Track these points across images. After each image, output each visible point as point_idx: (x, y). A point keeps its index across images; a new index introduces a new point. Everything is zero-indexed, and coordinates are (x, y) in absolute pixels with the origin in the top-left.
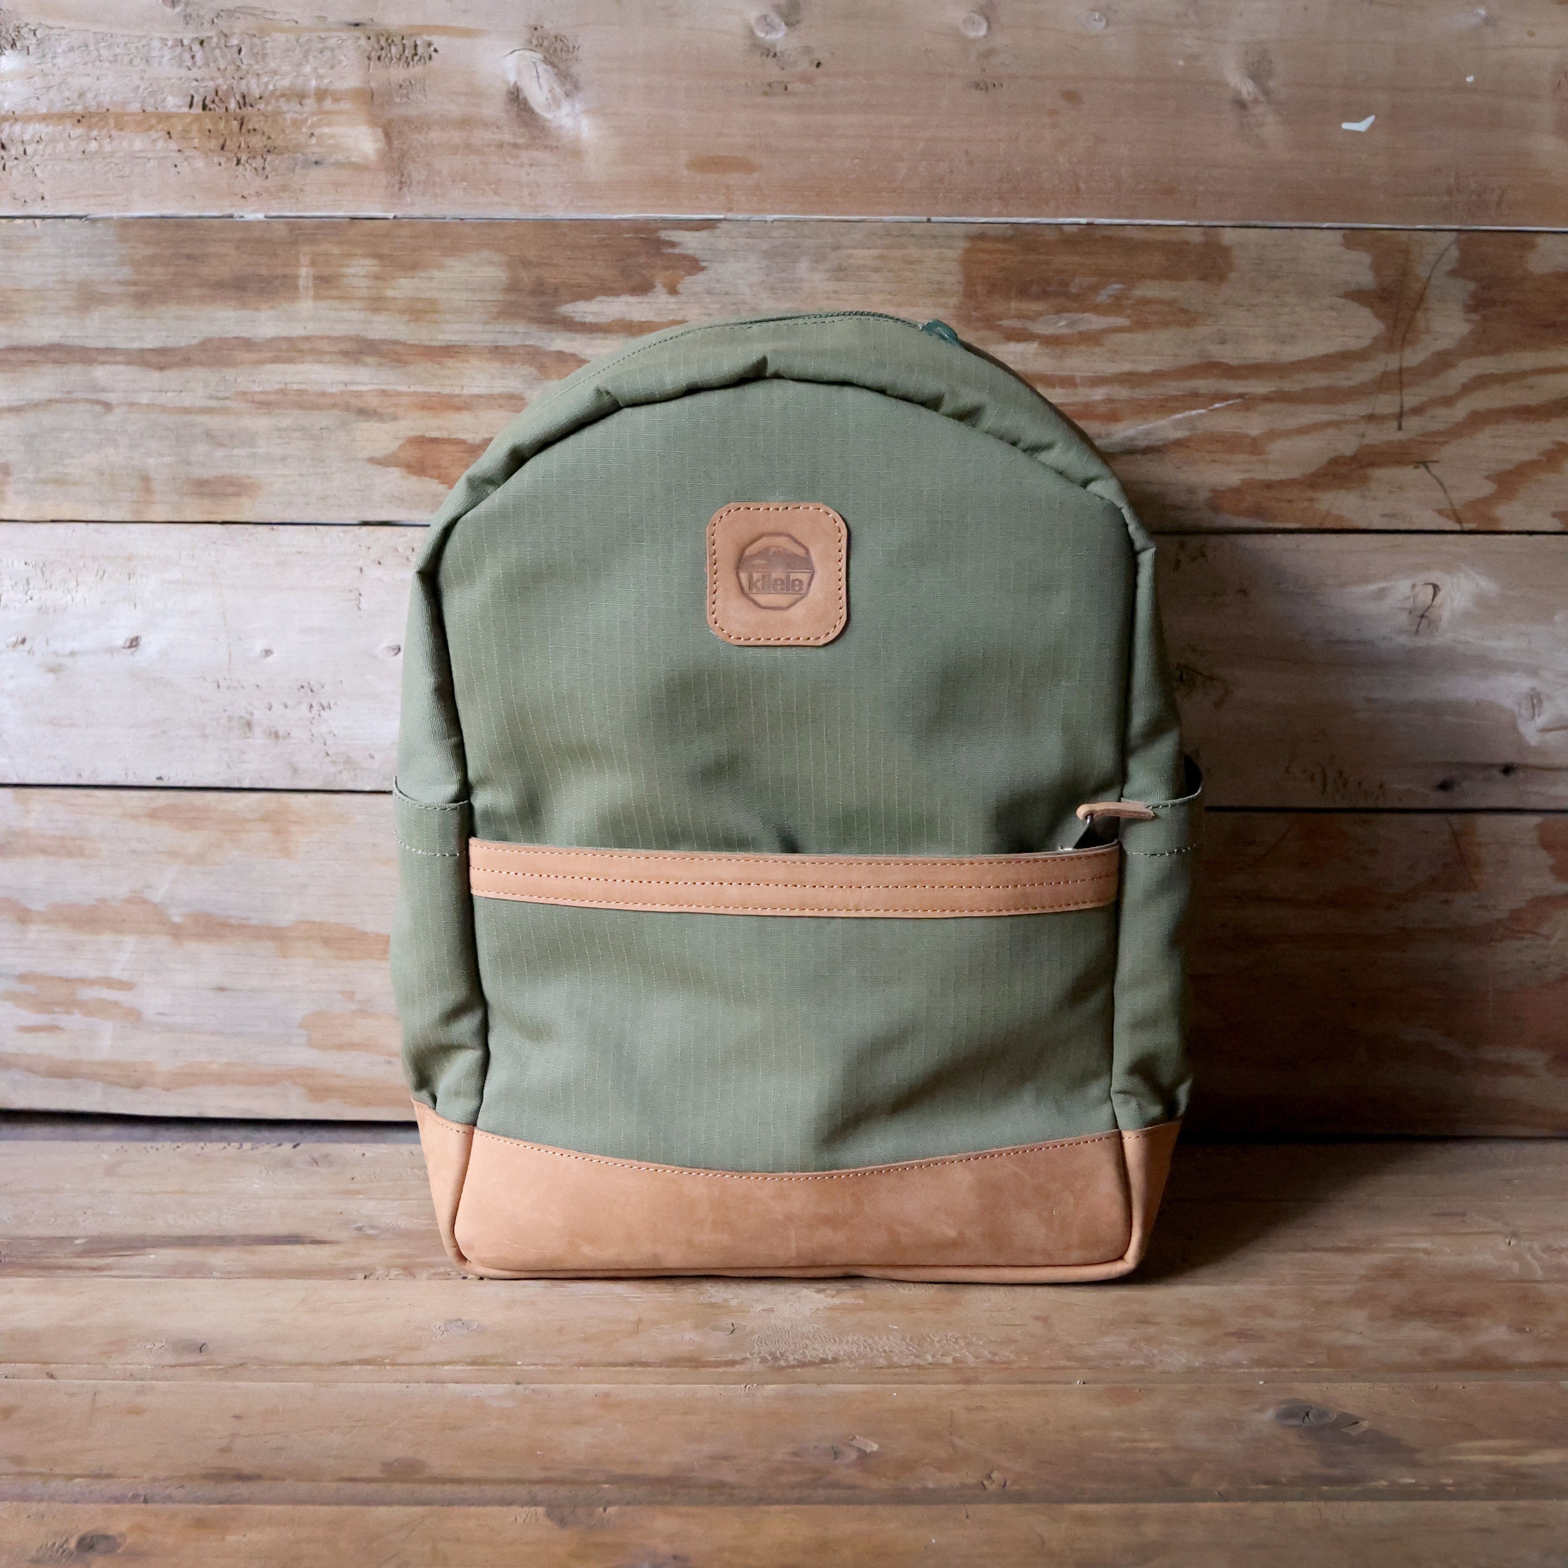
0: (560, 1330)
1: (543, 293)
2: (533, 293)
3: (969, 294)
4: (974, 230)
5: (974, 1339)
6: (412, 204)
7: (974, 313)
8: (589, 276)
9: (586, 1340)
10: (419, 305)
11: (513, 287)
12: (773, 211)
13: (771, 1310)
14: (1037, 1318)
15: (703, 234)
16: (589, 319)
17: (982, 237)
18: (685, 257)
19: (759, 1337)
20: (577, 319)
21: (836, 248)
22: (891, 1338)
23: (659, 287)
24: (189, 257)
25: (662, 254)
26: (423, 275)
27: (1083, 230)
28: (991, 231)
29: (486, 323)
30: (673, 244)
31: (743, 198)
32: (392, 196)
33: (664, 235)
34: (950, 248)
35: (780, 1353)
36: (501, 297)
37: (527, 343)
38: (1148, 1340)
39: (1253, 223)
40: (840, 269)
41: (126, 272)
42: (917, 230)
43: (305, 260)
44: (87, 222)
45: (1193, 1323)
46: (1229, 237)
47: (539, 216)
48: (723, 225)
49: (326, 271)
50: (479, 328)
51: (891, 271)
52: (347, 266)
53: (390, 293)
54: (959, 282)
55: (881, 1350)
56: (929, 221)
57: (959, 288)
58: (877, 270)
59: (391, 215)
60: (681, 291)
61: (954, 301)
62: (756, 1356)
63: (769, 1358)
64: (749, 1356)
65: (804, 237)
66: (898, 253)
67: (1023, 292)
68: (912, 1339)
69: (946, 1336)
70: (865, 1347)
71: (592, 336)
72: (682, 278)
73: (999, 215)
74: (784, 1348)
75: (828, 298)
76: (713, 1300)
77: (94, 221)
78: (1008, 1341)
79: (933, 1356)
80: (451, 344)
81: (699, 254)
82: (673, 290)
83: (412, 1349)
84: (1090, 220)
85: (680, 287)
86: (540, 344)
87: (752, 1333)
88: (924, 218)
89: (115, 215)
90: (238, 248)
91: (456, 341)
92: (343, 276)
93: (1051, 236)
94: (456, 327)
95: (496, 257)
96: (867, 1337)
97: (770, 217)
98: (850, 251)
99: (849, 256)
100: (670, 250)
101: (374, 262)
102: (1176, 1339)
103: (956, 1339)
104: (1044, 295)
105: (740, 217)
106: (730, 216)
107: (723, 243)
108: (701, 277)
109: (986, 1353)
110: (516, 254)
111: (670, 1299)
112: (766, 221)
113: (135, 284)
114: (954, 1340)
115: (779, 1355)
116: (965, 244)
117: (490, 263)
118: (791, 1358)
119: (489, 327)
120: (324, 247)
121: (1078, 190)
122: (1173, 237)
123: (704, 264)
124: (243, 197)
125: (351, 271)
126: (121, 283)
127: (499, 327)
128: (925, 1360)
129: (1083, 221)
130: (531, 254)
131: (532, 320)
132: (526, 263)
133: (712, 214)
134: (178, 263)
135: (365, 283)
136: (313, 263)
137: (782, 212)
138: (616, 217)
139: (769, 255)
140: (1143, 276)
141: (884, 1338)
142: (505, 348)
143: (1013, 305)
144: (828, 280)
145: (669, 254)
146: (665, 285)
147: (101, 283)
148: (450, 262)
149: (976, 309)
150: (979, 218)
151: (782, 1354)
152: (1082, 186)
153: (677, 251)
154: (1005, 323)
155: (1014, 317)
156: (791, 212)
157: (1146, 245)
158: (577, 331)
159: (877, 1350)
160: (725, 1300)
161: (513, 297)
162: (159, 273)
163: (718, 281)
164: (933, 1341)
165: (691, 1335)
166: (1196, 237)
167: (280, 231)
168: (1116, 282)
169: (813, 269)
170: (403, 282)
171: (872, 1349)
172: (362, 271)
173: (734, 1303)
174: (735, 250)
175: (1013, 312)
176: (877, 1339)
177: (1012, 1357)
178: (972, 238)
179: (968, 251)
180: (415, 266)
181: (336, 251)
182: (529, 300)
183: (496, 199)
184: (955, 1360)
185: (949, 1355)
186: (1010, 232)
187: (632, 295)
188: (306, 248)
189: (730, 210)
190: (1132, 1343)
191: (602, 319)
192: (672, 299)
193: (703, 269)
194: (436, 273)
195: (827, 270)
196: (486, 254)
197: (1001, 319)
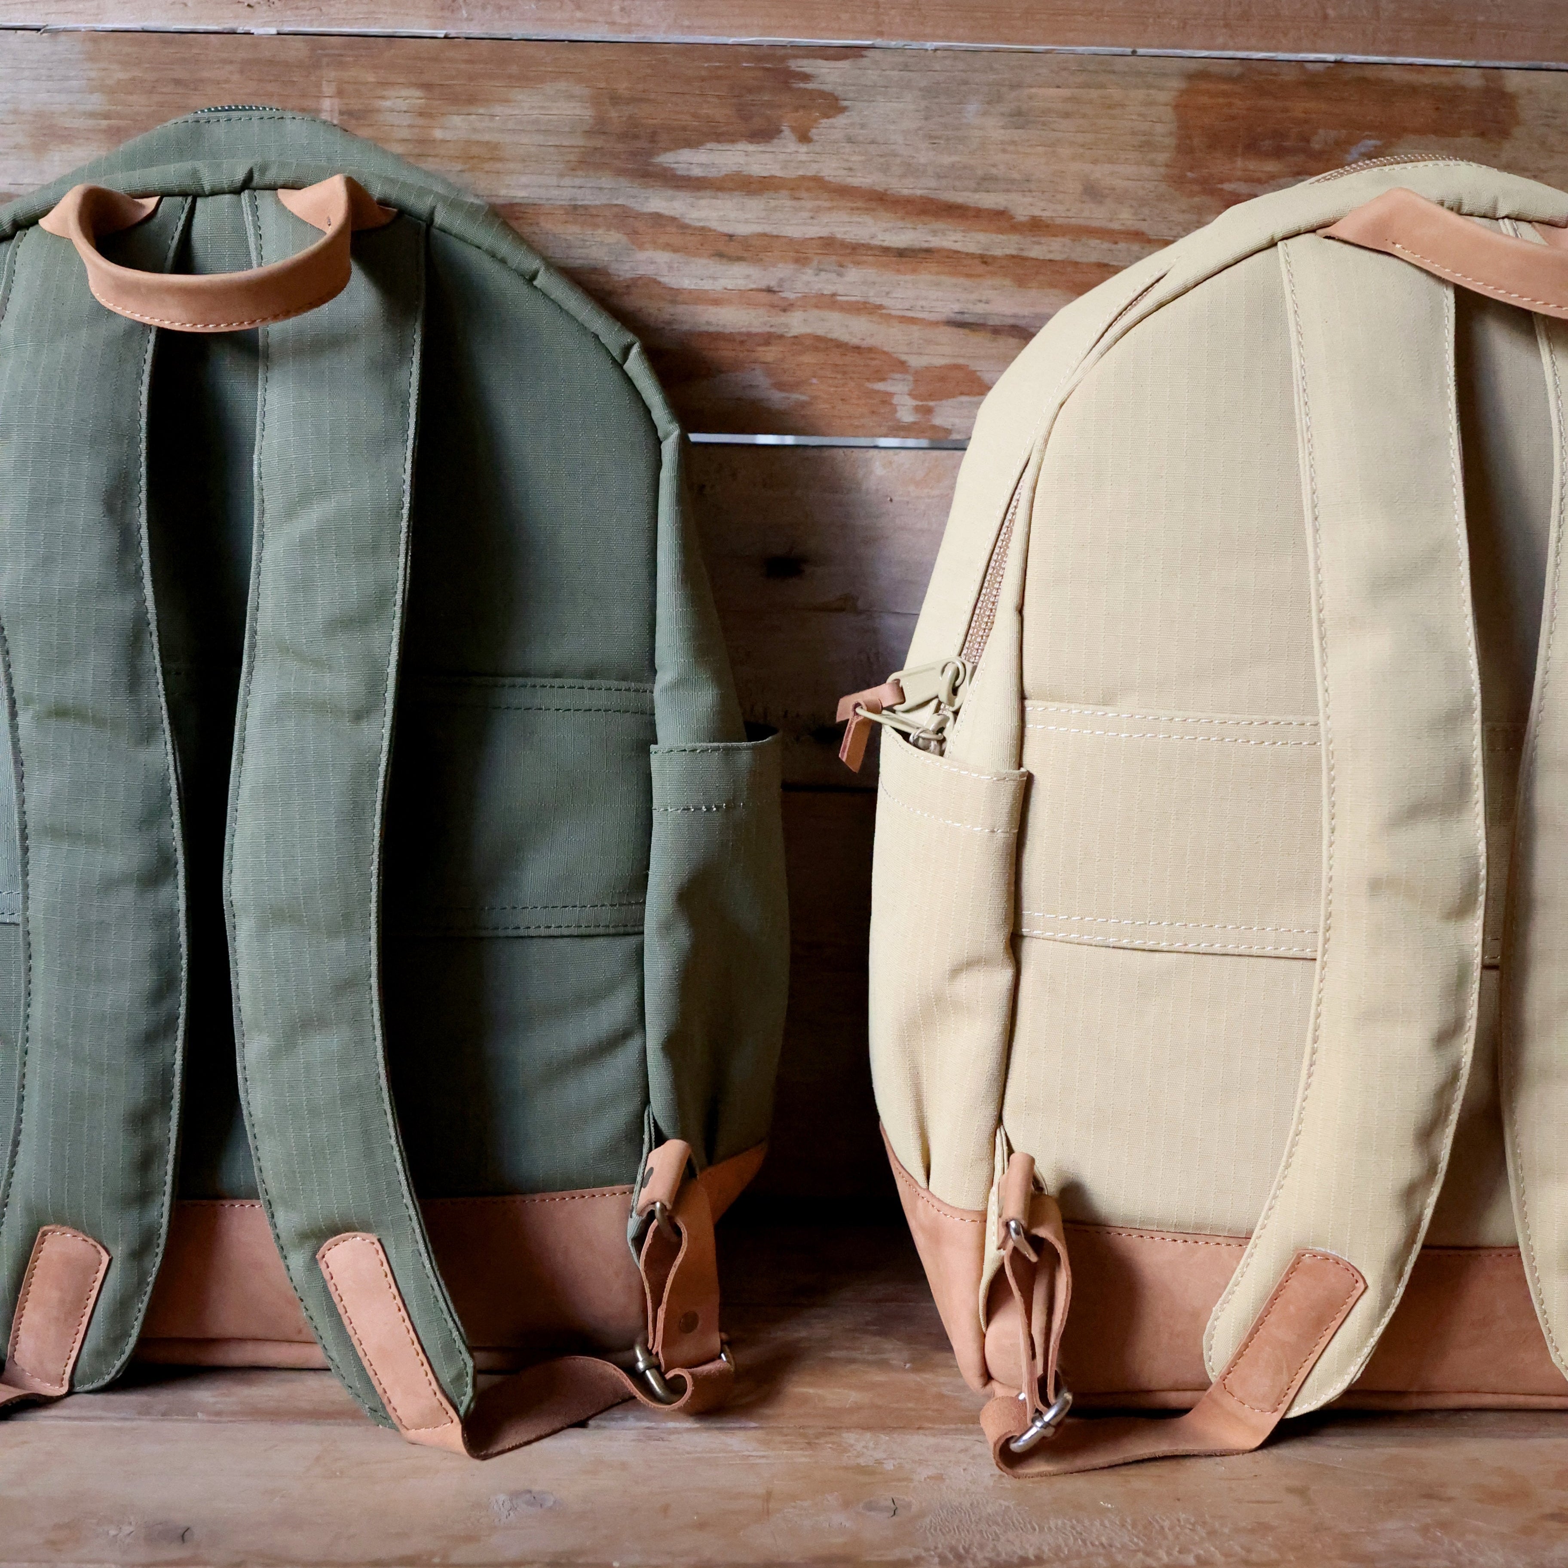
0: (665, 1509)
1: (636, 137)
2: (623, 136)
3: (1184, 148)
4: (1193, 65)
5: (1217, 1525)
6: (470, 19)
7: (1189, 174)
8: (695, 116)
9: (702, 1526)
10: (475, 150)
11: (599, 128)
12: (934, 37)
13: (940, 1478)
14: (1290, 1490)
15: (844, 64)
16: (697, 172)
17: (1202, 75)
18: (823, 94)
19: (931, 1521)
20: (679, 173)
21: (1013, 87)
22: (1107, 1523)
23: (787, 132)
24: (177, 82)
25: (790, 89)
26: (481, 111)
27: (1329, 68)
28: (1215, 68)
29: (561, 175)
30: (806, 77)
31: (897, 20)
32: (442, 9)
33: (795, 65)
34: (1160, 89)
35: (964, 1548)
36: (581, 142)
37: (616, 202)
38: (1444, 1525)
39: (1545, 64)
40: (1019, 113)
41: (96, 101)
42: (1120, 64)
43: (328, 89)
44: (44, 35)
45: (1495, 1497)
46: (1514, 81)
47: (632, 37)
48: (869, 53)
49: (356, 104)
50: (554, 181)
51: (1084, 116)
52: (382, 98)
53: (438, 134)
54: (1171, 134)
55: (1097, 1543)
56: (1134, 53)
57: (1171, 141)
58: (1067, 115)
59: (441, 33)
60: (816, 138)
61: (1163, 157)
62: (933, 1553)
63: (951, 1557)
64: (923, 1554)
65: (975, 71)
66: (1094, 94)
67: (1252, 148)
68: (1134, 1526)
69: (1179, 1520)
70: (1075, 1540)
71: (700, 194)
72: (815, 120)
73: (1224, 48)
74: (967, 1539)
75: (1004, 151)
76: (862, 1461)
77: (55, 32)
78: (1262, 1528)
79: (1169, 1554)
80: (515, 201)
81: (839, 91)
82: (804, 138)
83: (470, 1538)
84: (1339, 57)
85: (814, 133)
86: (631, 203)
87: (922, 1515)
88: (1129, 50)
89: (83, 25)
90: (242, 72)
91: (523, 198)
92: (378, 111)
93: (1289, 76)
94: (524, 179)
95: (579, 90)
96: (1074, 1522)
97: (930, 45)
98: (1033, 90)
99: (1030, 98)
100: (802, 85)
101: (418, 93)
102: (1480, 1524)
103: (1193, 1525)
104: (1278, 153)
105: (893, 44)
106: (879, 42)
107: (872, 75)
108: (841, 120)
109: (1237, 1548)
110: (603, 85)
111: (803, 1460)
112: (927, 50)
113: (107, 116)
114: (1191, 1527)
115: (962, 1551)
116: (1177, 84)
117: (571, 97)
118: (980, 1556)
119: (567, 181)
120: (351, 74)
121: (1325, 17)
122: (1446, 80)
123: (845, 103)
124: (249, 6)
125: (388, 103)
126: (92, 115)
127: (578, 182)
128: (1159, 1559)
129: (1331, 57)
130: (622, 87)
131: (620, 172)
132: (615, 99)
133: (858, 39)
134: (164, 90)
135: (406, 120)
136: (340, 93)
137: (948, 38)
138: (731, 41)
139: (930, 92)
140: (1405, 130)
141: (1097, 1523)
142: (585, 207)
143: (1239, 163)
144: (1003, 128)
145: (799, 89)
146: (793, 129)
147: (64, 114)
148: (518, 95)
149: (1191, 169)
150: (1196, 51)
151: (967, 1551)
152: (1331, 12)
153: (810, 86)
154: (1228, 187)
155: (1239, 180)
156: (958, 39)
157: (1413, 90)
158: (678, 187)
159: (1093, 1544)
160: (879, 1462)
161: (599, 142)
162: (139, 103)
163: (863, 126)
164: (1162, 1528)
165: (840, 1519)
166: (1474, 80)
167: (298, 49)
168: (1369, 137)
169: (984, 114)
170: (457, 120)
171: (1084, 1541)
172: (402, 105)
173: (889, 1466)
174: (886, 87)
175: (1239, 173)
176: (1087, 1523)
177: (1274, 1555)
178: (1192, 77)
179: (1183, 92)
180: (472, 100)
181: (371, 78)
182: (620, 147)
183: (579, 15)
184: (1198, 1558)
185: (1189, 1551)
186: (1238, 70)
187: (751, 142)
188: (333, 74)
189: (880, 34)
190: (1425, 1530)
191: (712, 173)
192: (804, 148)
193: (844, 109)
194: (498, 109)
195: (1003, 114)
196: (562, 85)
197: (1222, 181)
